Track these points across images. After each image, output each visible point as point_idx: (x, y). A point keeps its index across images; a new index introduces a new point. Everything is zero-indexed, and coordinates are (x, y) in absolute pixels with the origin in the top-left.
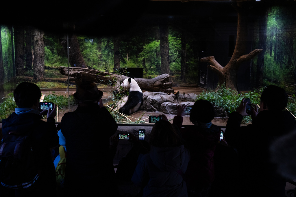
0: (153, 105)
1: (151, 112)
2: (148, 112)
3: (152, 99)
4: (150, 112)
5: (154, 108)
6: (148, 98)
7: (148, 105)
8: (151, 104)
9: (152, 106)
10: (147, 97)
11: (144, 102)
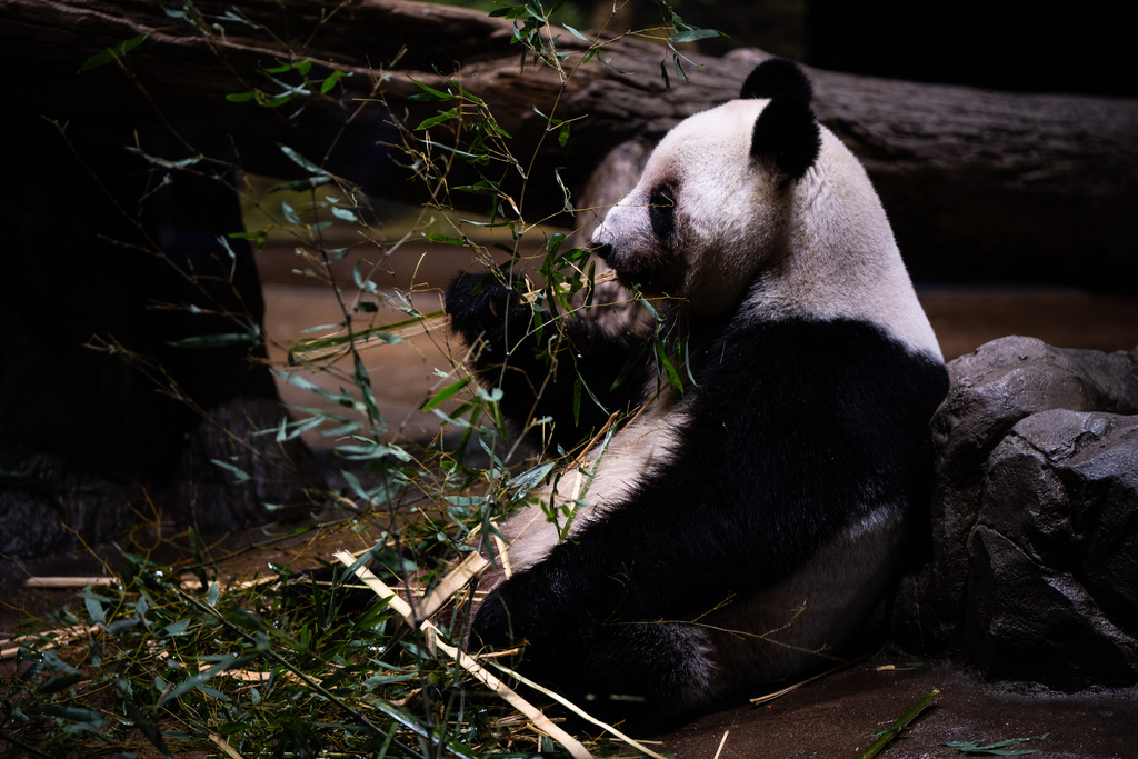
0: (1080, 579)
1: (1055, 685)
2: (1003, 691)
3: (1069, 478)
4: (1042, 694)
5: (1107, 628)
6: (1011, 447)
7: (998, 562)
8: (1060, 554)
9: (1072, 593)
10: (1004, 427)
11: (950, 522)
